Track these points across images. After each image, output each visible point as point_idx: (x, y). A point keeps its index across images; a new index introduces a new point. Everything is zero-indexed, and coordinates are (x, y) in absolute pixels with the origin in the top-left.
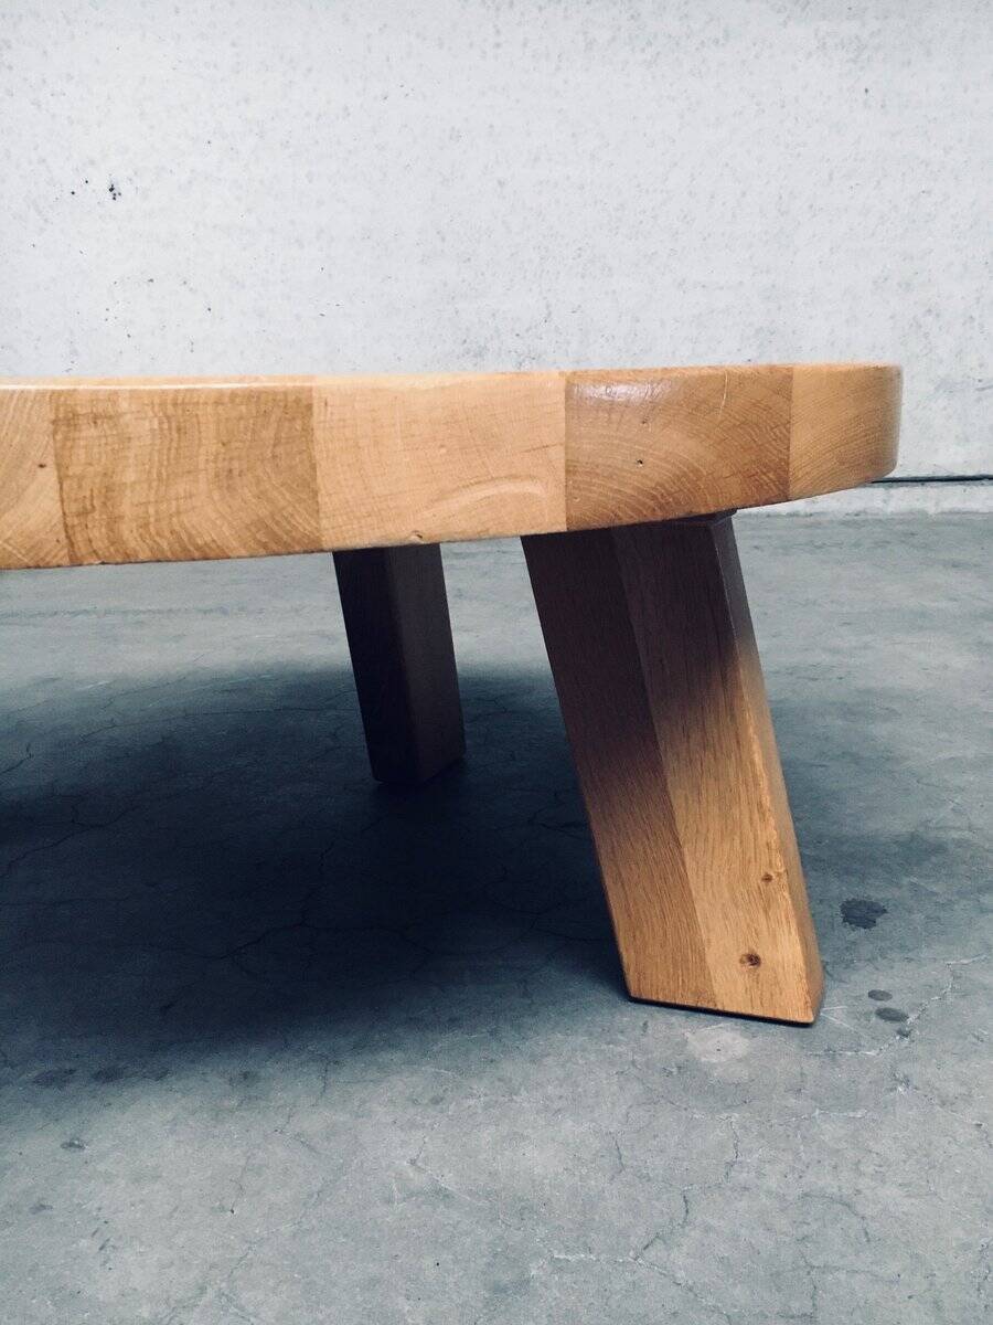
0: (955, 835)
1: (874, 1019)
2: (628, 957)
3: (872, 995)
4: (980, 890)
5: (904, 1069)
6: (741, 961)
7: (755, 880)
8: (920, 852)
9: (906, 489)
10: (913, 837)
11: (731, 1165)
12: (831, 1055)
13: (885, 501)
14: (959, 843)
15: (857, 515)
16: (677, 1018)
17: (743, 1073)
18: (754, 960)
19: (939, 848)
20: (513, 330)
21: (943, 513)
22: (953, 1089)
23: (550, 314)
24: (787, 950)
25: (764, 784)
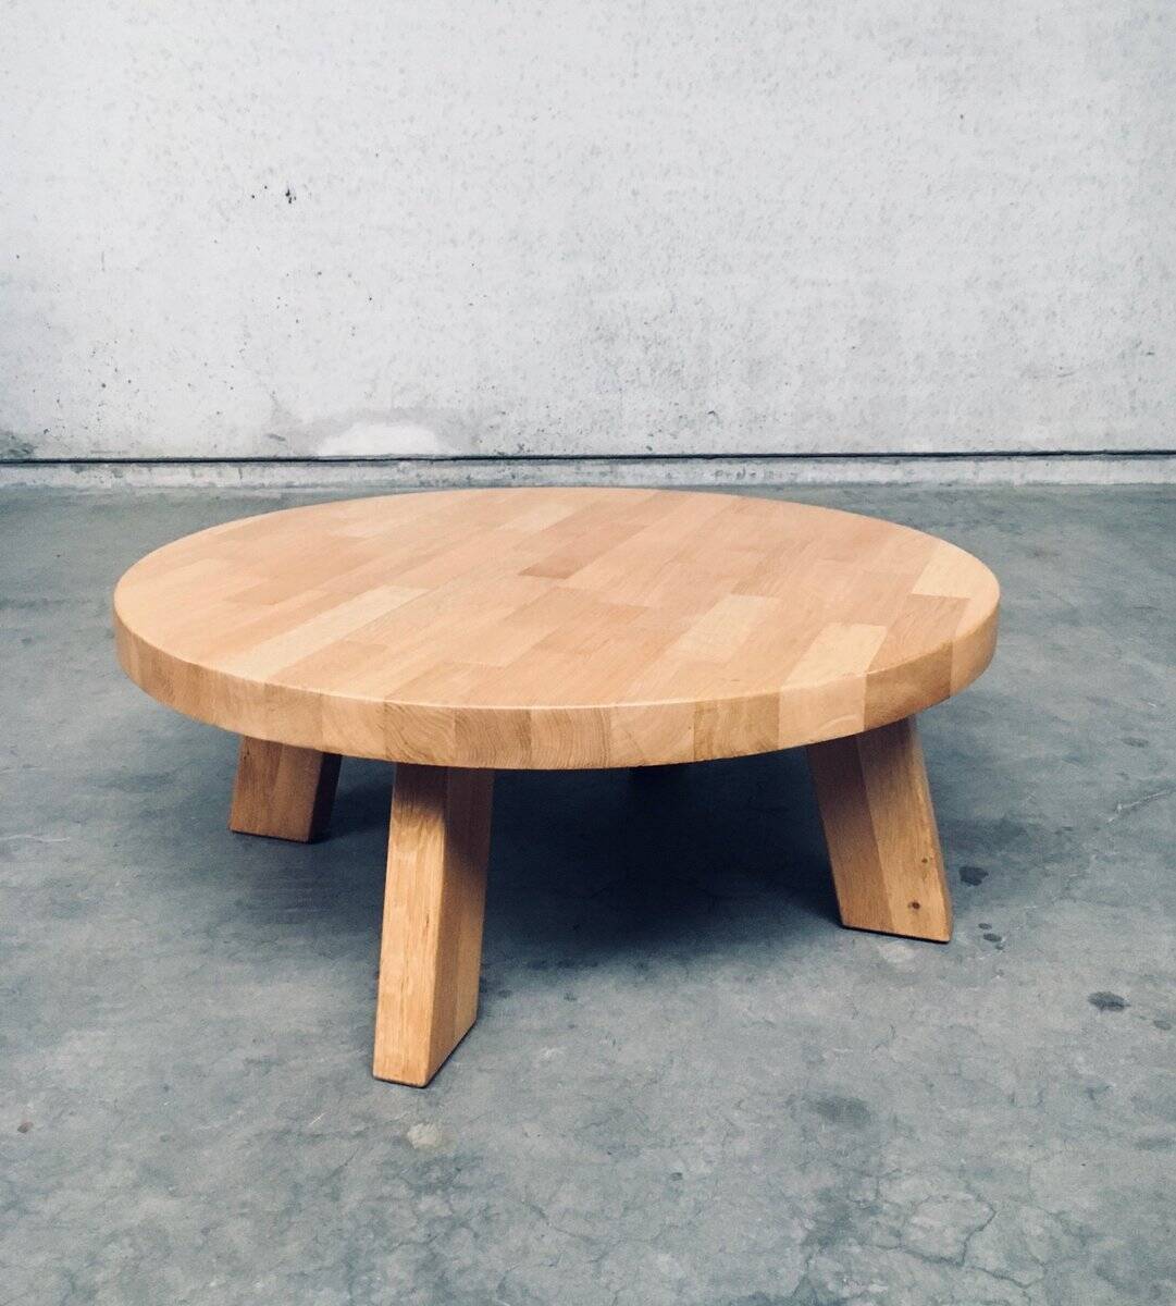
0: (1031, 821)
1: (982, 940)
2: (842, 903)
3: (981, 926)
4: (1046, 861)
5: (1000, 967)
6: (909, 906)
7: (918, 861)
8: (1008, 833)
9: (994, 463)
10: (1004, 821)
11: (913, 1013)
12: (960, 959)
13: (975, 473)
14: (1036, 827)
15: (950, 485)
16: (871, 938)
17: (912, 968)
18: (916, 906)
19: (1019, 831)
20: (642, 318)
21: (1028, 484)
22: (1026, 977)
23: (674, 305)
24: (935, 899)
25: (924, 810)
